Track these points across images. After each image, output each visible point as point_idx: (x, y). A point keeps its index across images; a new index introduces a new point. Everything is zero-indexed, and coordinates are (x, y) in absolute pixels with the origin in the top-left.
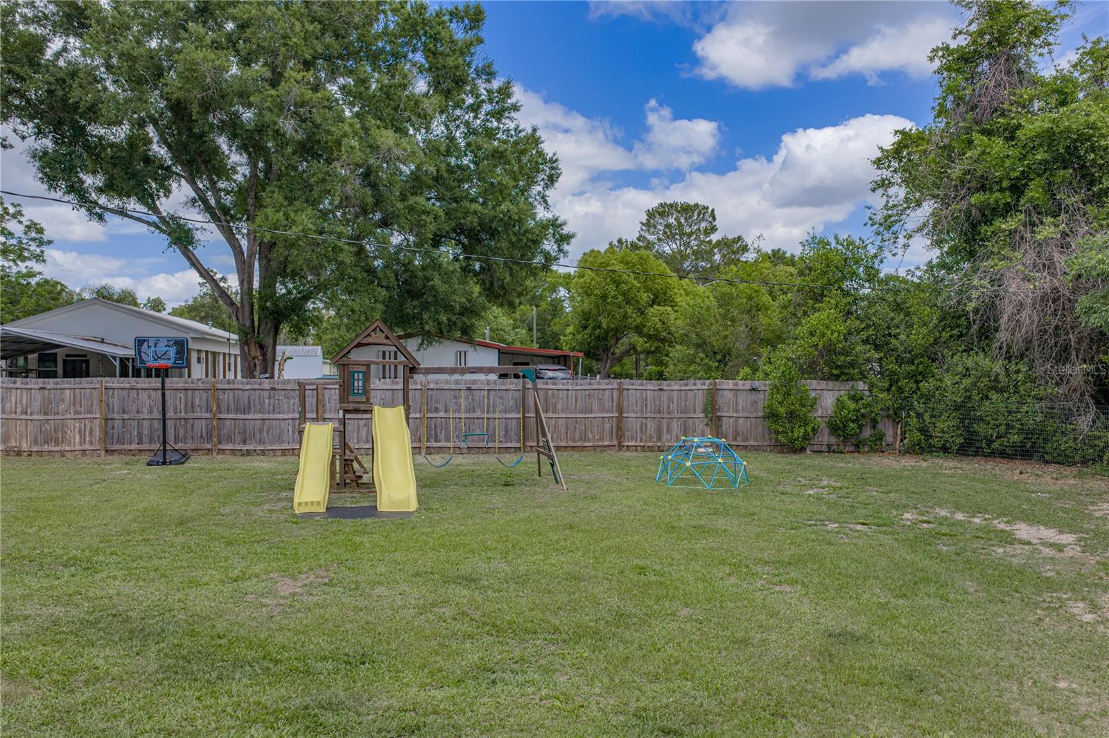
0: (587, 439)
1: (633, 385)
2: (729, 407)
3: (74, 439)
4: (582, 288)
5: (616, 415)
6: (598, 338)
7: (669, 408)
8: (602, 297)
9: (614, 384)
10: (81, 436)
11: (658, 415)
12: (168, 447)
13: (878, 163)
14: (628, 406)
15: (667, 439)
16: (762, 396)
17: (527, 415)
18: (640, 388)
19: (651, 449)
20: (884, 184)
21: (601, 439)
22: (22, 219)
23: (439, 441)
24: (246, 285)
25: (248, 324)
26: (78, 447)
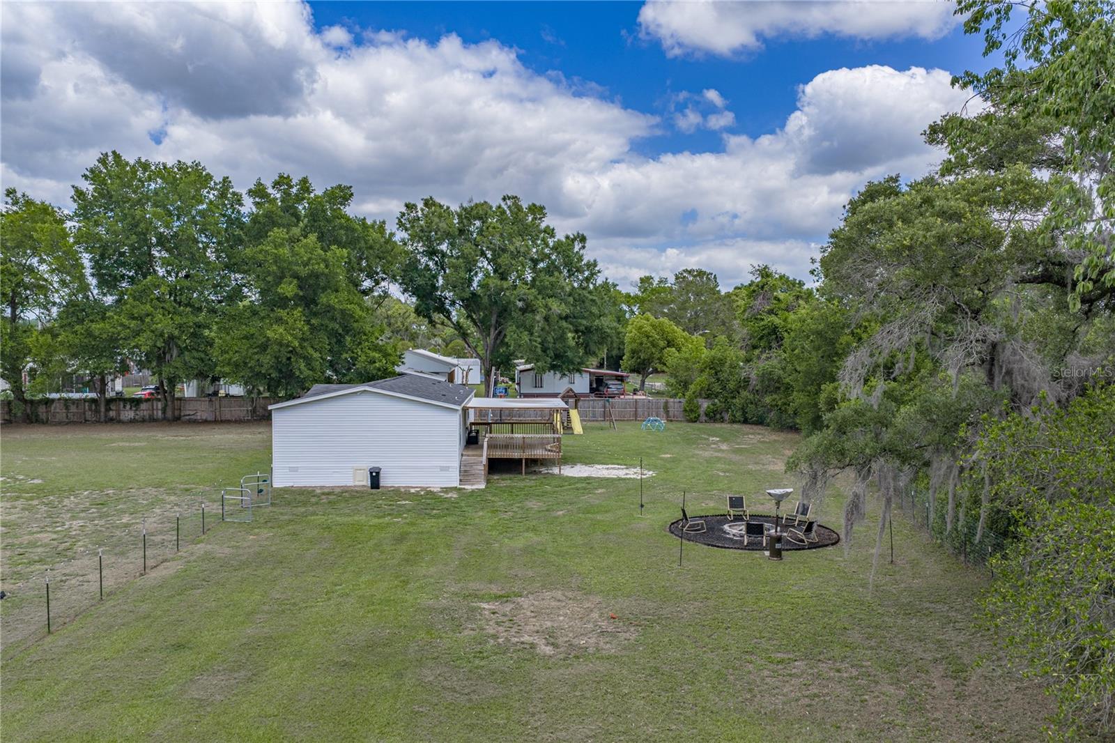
0: (624, 417)
6: (639, 364)
16: (683, 404)
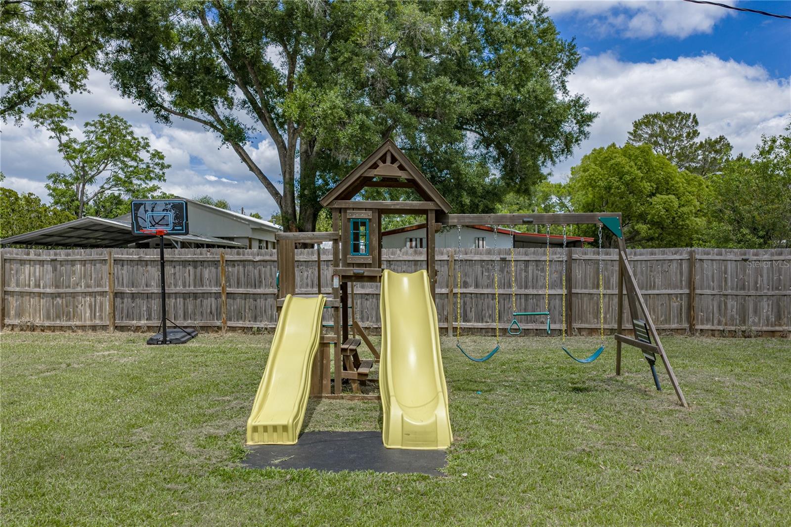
1: (708, 254)
3: (85, 313)
4: (587, 181)
5: (687, 291)
7: (756, 283)
8: (606, 188)
9: (683, 253)
10: (91, 310)
11: (742, 292)
12: (168, 324)
14: (702, 280)
15: (754, 322)
17: (574, 291)
18: (718, 258)
19: (733, 334)
21: (667, 321)
22: (149, 149)
23: (469, 321)
24: (287, 176)
25: (290, 211)
26: (88, 323)
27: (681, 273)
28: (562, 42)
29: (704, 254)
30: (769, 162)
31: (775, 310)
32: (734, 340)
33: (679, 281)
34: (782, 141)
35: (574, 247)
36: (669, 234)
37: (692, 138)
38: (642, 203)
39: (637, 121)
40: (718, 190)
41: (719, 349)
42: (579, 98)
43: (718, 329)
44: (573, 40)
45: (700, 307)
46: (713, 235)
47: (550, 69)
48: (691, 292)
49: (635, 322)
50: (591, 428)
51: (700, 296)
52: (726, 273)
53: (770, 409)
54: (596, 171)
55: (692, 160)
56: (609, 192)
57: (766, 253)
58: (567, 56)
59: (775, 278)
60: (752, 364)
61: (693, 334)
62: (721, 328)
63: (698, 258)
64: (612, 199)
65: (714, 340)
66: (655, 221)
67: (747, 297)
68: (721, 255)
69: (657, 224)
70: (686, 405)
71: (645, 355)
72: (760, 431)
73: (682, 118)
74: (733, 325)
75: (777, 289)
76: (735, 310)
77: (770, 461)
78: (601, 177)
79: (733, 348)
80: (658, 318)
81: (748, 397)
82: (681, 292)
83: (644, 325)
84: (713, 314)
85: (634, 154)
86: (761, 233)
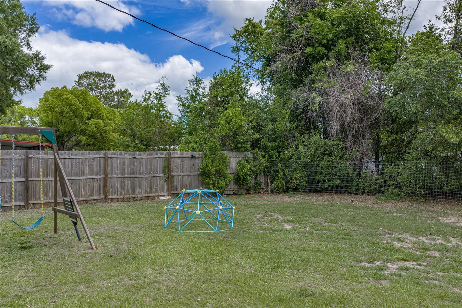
0: (80, 196)
1: (115, 154)
2: (178, 169)
4: (47, 107)
5: (103, 176)
7: (140, 170)
8: (60, 113)
9: (101, 154)
11: (133, 176)
13: (234, 37)
14: (112, 169)
15: (139, 192)
16: (198, 162)
17: (30, 179)
18: (120, 156)
19: (128, 200)
20: (236, 50)
21: (92, 195)
27: (100, 166)
28: (26, 15)
29: (113, 155)
30: (148, 105)
31: (149, 185)
32: (128, 203)
33: (98, 170)
34: (154, 94)
35: (34, 150)
36: (99, 142)
37: (111, 88)
38: (83, 123)
39: (80, 75)
40: (123, 118)
41: (120, 210)
42: (39, 53)
43: (121, 197)
44: (34, 15)
45: (111, 186)
46: (121, 143)
47: (18, 30)
48: (105, 177)
49: (65, 198)
50: (27, 276)
51: (111, 179)
52: (124, 165)
53: (141, 244)
54: (53, 102)
55: (112, 101)
56: (62, 115)
57: (145, 154)
58: (30, 24)
59: (149, 167)
60: (136, 216)
61: (107, 202)
62: (122, 197)
63: (109, 157)
64: (64, 120)
65: (118, 204)
66: (91, 134)
67: (135, 179)
68: (122, 155)
69: (92, 136)
70: (94, 248)
71: (71, 219)
72: (134, 258)
73: (106, 76)
74: (128, 195)
75: (150, 173)
76: (129, 186)
77: (136, 276)
78: (57, 106)
79: (127, 208)
80: (86, 193)
81: (130, 237)
82: (100, 177)
83: (69, 200)
84: (118, 189)
85: (78, 93)
86: (145, 143)
